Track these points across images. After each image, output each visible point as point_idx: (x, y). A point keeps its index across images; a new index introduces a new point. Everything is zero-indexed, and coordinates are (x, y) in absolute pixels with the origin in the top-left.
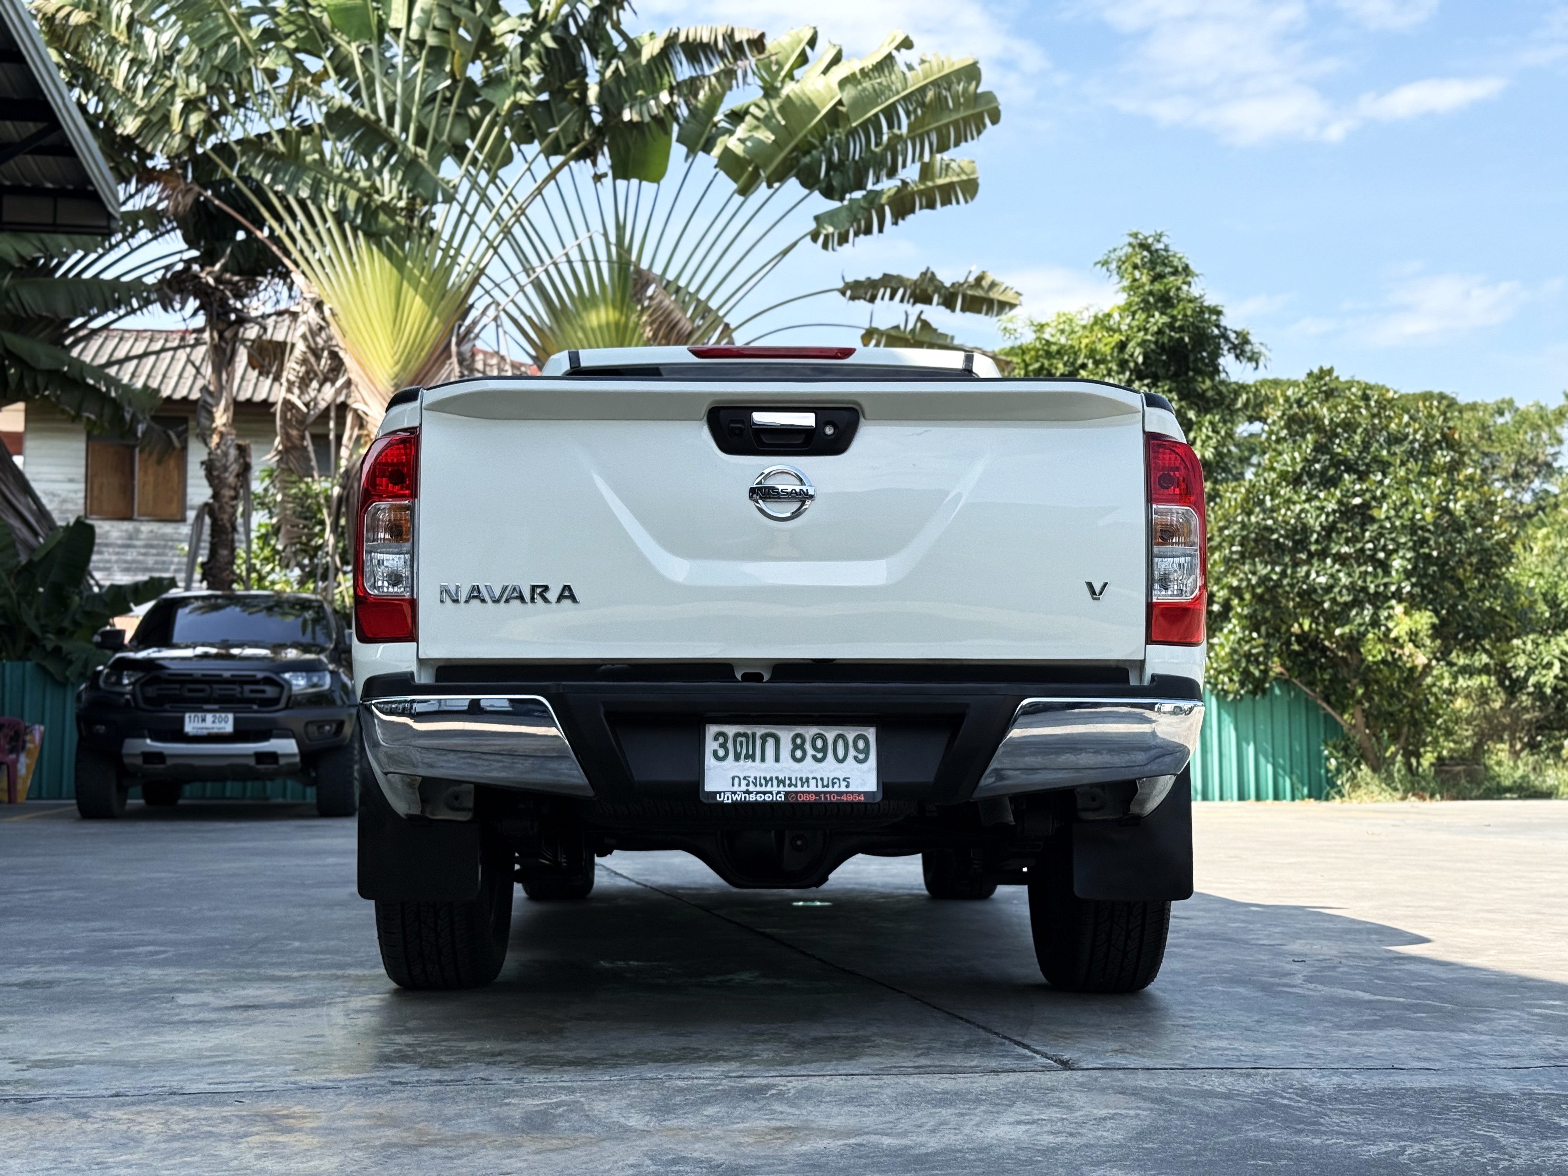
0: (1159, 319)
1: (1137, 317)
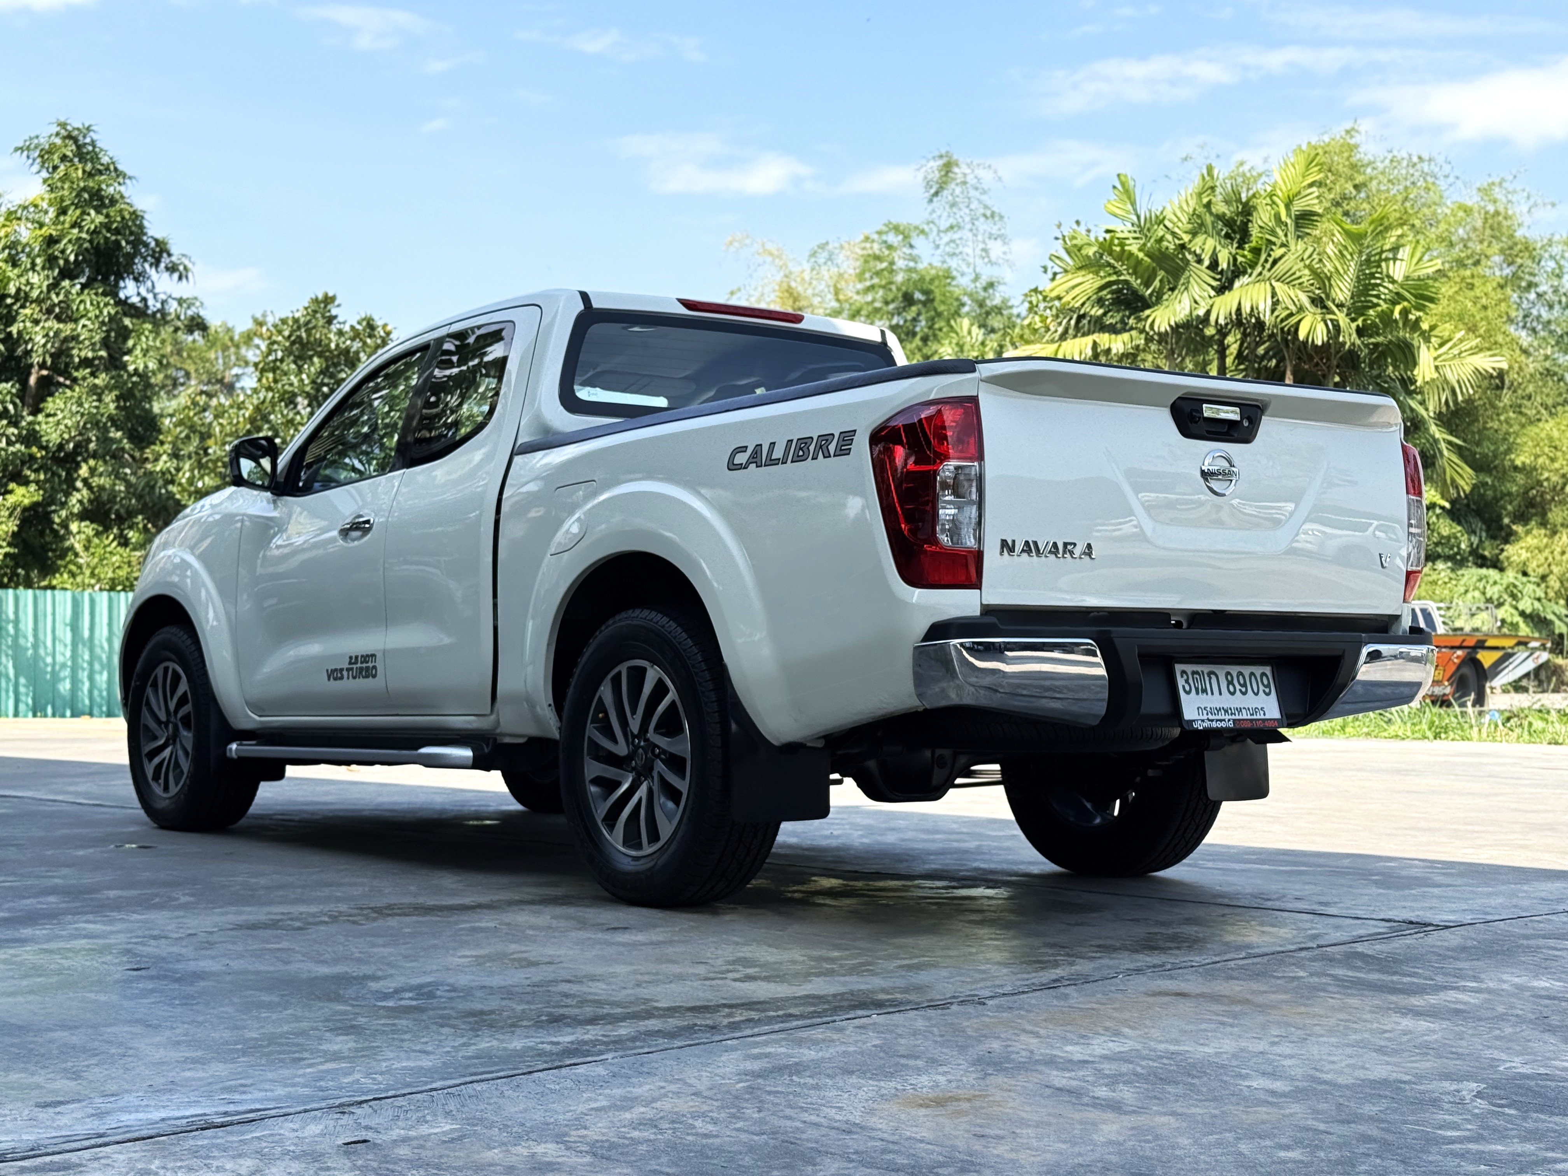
0: (95, 219)
1: (70, 212)
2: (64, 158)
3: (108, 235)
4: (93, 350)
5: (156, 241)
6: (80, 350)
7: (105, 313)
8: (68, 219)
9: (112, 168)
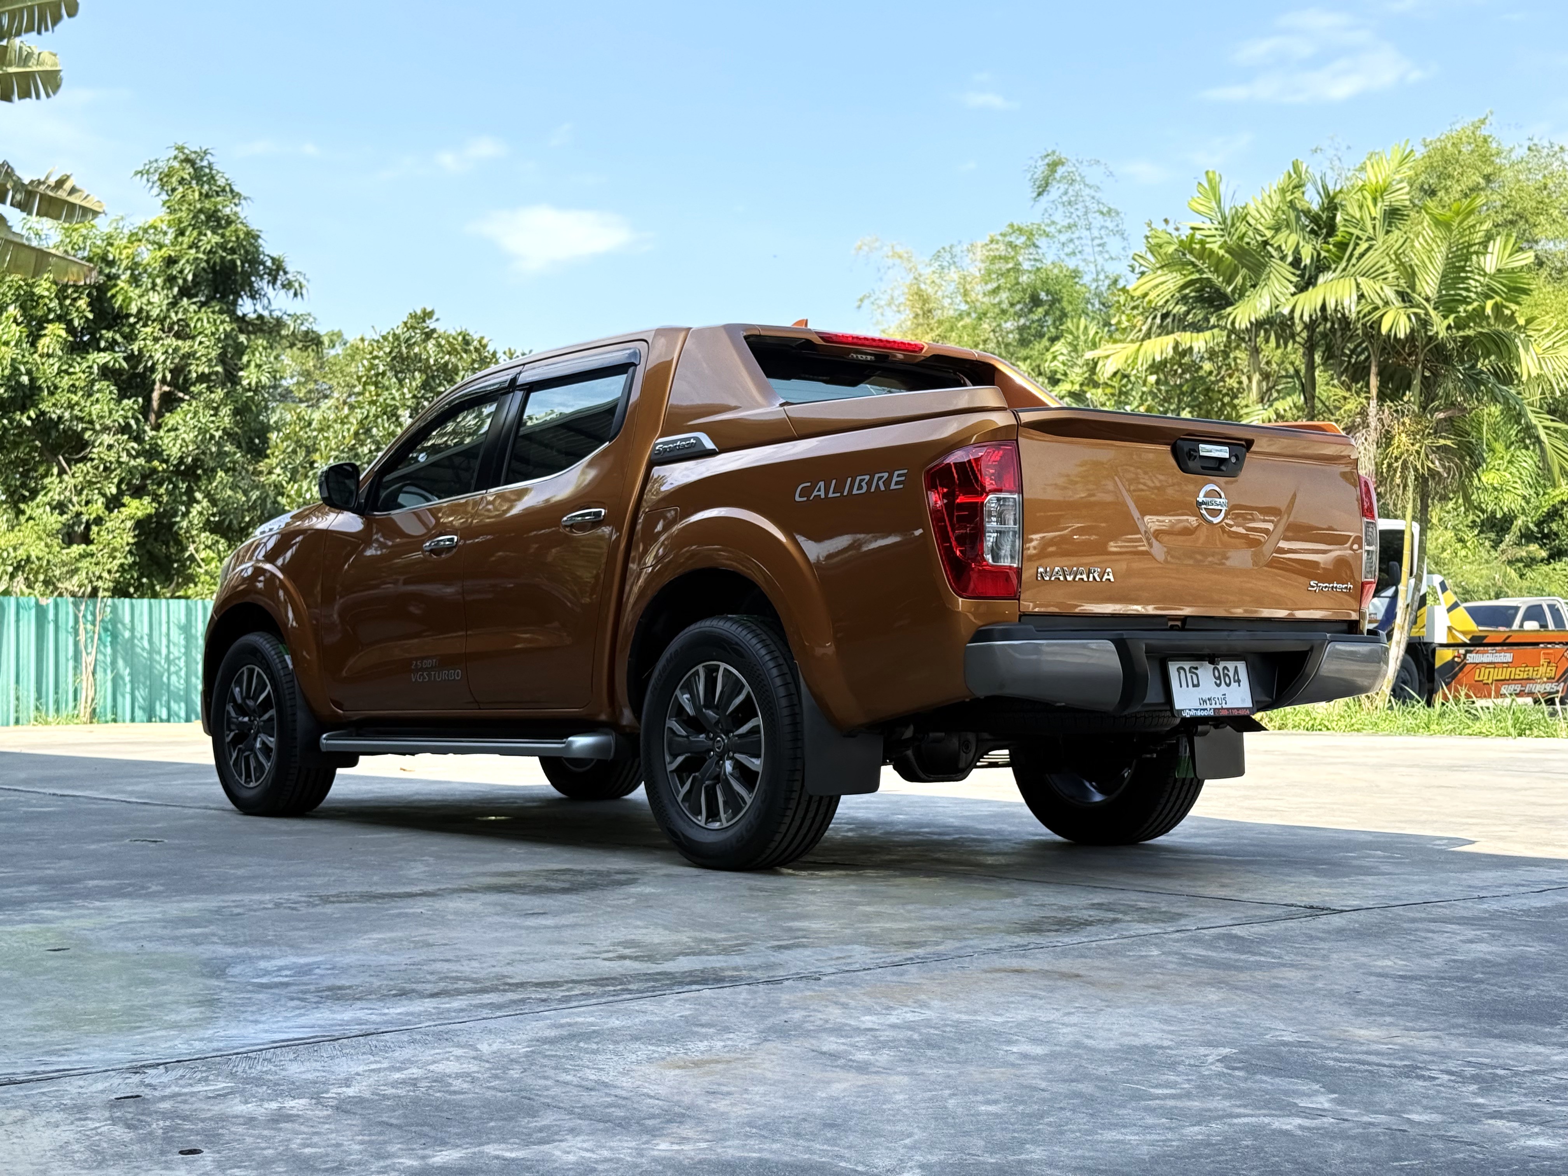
1: (187, 233)
2: (182, 181)
3: (224, 254)
4: (210, 366)
5: (273, 259)
6: (197, 365)
7: (221, 329)
8: (186, 240)
9: (228, 189)
